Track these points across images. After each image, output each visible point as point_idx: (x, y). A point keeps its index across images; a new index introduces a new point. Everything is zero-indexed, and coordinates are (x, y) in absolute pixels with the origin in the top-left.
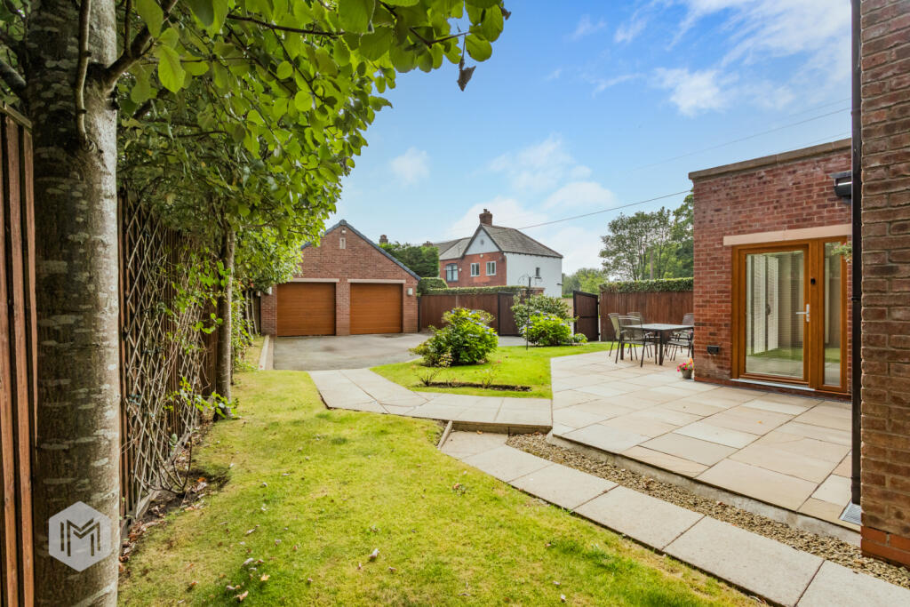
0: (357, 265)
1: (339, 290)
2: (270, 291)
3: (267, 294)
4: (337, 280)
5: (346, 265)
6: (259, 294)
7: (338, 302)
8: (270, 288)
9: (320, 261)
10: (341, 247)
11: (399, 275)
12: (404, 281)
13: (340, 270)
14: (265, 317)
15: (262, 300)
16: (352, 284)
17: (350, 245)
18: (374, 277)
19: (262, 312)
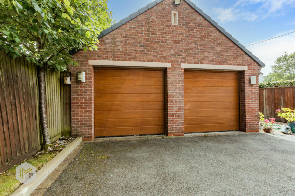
0: (193, 46)
1: (171, 78)
2: (83, 77)
3: (79, 82)
4: (168, 65)
5: (179, 46)
6: (68, 81)
7: (169, 93)
8: (84, 73)
9: (147, 39)
10: (173, 23)
11: (239, 61)
12: (245, 68)
13: (172, 52)
14: (77, 113)
15: (73, 90)
16: (186, 70)
17: (184, 20)
18: (212, 62)
19: (74, 106)
